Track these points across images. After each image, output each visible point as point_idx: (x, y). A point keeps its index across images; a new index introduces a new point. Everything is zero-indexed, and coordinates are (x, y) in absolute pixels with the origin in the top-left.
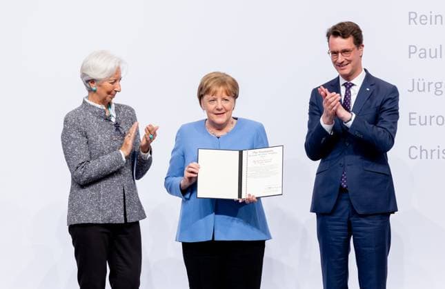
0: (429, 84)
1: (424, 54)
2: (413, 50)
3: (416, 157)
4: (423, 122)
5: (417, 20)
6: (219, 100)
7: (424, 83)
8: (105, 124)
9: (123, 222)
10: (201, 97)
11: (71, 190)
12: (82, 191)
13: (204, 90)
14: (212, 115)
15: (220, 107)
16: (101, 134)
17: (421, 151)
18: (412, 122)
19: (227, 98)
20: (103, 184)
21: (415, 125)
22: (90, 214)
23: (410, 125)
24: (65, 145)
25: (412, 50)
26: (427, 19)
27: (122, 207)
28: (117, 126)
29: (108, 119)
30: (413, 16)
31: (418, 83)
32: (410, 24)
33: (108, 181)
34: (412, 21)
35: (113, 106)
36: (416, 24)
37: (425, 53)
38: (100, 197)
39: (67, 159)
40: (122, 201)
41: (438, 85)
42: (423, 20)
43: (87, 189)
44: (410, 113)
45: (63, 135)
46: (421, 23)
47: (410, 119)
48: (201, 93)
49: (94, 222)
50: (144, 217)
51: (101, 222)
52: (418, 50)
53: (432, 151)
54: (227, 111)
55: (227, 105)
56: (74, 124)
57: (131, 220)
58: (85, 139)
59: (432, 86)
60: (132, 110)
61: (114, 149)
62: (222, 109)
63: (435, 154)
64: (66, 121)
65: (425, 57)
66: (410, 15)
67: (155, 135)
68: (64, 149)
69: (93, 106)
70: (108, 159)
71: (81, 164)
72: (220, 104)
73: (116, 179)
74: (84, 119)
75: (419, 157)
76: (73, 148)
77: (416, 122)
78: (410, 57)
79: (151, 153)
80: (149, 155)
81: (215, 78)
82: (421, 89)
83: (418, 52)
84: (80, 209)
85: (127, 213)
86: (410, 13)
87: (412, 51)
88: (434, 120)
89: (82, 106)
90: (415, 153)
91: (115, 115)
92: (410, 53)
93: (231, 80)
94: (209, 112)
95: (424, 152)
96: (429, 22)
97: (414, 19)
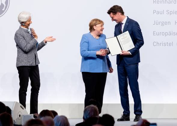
0: (160, 22)
1: (158, 13)
4: (158, 34)
5: (156, 2)
7: (158, 22)
9: (35, 65)
17: (157, 43)
18: (154, 34)
23: (154, 35)
28: (32, 35)
29: (28, 33)
31: (156, 22)
34: (154, 2)
35: (29, 29)
38: (28, 58)
41: (163, 23)
42: (158, 2)
44: (154, 32)
47: (154, 33)
63: (161, 44)
77: (156, 34)
82: (157, 24)
83: (156, 12)
85: (36, 62)
88: (161, 33)
90: (155, 44)
91: (30, 31)
92: (154, 13)
95: (158, 44)
96: (160, 2)
97: (155, 2)
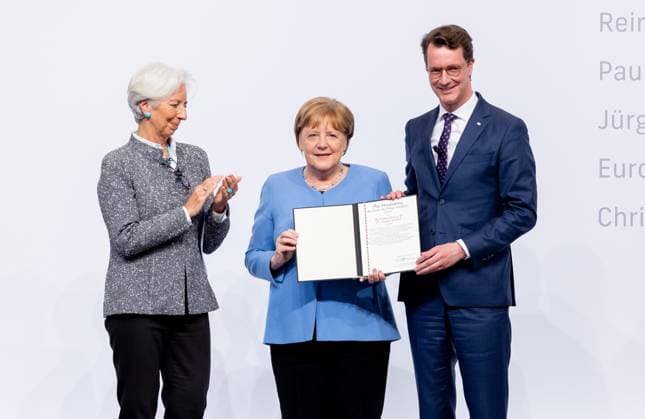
0: (629, 117)
1: (622, 74)
2: (606, 68)
3: (610, 223)
4: (619, 172)
5: (613, 25)
6: (323, 135)
7: (622, 116)
8: (161, 171)
9: (183, 313)
10: (298, 132)
11: (110, 266)
12: (125, 267)
13: (303, 120)
14: (311, 156)
15: (323, 145)
16: (154, 185)
17: (617, 215)
18: (604, 172)
19: (334, 132)
20: (155, 259)
21: (608, 176)
22: (135, 301)
23: (601, 176)
24: (103, 199)
25: (604, 68)
26: (625, 24)
27: (182, 291)
28: (179, 174)
29: (165, 164)
30: (606, 18)
31: (613, 117)
32: (601, 30)
33: (163, 254)
34: (605, 26)
35: (173, 144)
36: (610, 30)
37: (624, 73)
38: (150, 277)
39: (106, 219)
40: (182, 283)
41: (642, 120)
42: (621, 25)
43: (133, 265)
44: (601, 160)
45: (99, 184)
46: (618, 29)
47: (601, 168)
48: (299, 126)
49: (141, 313)
50: (215, 307)
51: (151, 313)
52: (613, 68)
53: (632, 215)
54: (333, 152)
55: (334, 143)
56: (116, 169)
57: (194, 311)
58: (131, 190)
59: (633, 121)
60: (202, 153)
61: (173, 206)
62: (325, 148)
63: (637, 219)
64: (104, 164)
65: (624, 78)
66: (602, 18)
67: (235, 188)
68: (102, 205)
69: (145, 145)
70: (166, 219)
71: (126, 226)
72: (323, 140)
73: (174, 251)
74: (131, 162)
75: (613, 224)
76: (115, 203)
77: (610, 172)
78: (601, 78)
79: (228, 214)
80: (225, 217)
81: (320, 103)
82: (617, 124)
83: (614, 71)
84: (122, 292)
85: (189, 300)
86: (602, 14)
87: (604, 70)
88: (635, 169)
89: (129, 144)
90: (607, 217)
91: (175, 158)
92: (602, 73)
93: (342, 109)
94: (308, 153)
95: (621, 217)
96: (629, 27)
97: (607, 24)
